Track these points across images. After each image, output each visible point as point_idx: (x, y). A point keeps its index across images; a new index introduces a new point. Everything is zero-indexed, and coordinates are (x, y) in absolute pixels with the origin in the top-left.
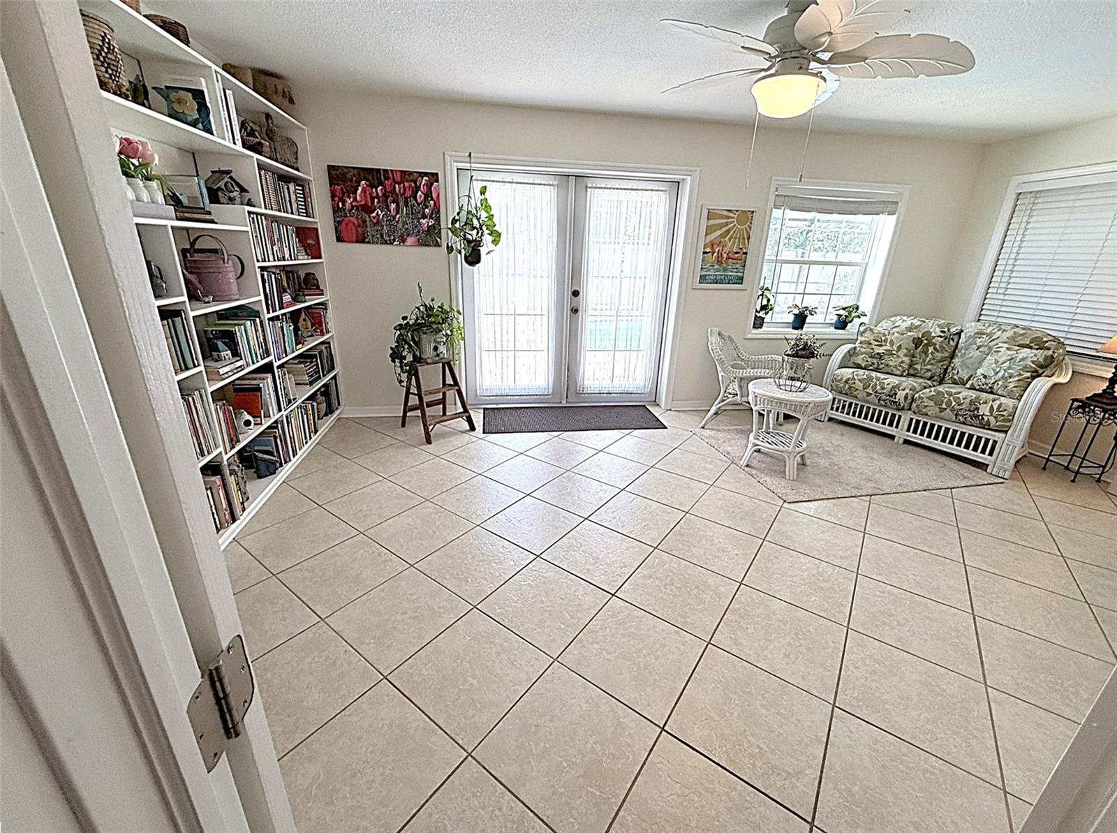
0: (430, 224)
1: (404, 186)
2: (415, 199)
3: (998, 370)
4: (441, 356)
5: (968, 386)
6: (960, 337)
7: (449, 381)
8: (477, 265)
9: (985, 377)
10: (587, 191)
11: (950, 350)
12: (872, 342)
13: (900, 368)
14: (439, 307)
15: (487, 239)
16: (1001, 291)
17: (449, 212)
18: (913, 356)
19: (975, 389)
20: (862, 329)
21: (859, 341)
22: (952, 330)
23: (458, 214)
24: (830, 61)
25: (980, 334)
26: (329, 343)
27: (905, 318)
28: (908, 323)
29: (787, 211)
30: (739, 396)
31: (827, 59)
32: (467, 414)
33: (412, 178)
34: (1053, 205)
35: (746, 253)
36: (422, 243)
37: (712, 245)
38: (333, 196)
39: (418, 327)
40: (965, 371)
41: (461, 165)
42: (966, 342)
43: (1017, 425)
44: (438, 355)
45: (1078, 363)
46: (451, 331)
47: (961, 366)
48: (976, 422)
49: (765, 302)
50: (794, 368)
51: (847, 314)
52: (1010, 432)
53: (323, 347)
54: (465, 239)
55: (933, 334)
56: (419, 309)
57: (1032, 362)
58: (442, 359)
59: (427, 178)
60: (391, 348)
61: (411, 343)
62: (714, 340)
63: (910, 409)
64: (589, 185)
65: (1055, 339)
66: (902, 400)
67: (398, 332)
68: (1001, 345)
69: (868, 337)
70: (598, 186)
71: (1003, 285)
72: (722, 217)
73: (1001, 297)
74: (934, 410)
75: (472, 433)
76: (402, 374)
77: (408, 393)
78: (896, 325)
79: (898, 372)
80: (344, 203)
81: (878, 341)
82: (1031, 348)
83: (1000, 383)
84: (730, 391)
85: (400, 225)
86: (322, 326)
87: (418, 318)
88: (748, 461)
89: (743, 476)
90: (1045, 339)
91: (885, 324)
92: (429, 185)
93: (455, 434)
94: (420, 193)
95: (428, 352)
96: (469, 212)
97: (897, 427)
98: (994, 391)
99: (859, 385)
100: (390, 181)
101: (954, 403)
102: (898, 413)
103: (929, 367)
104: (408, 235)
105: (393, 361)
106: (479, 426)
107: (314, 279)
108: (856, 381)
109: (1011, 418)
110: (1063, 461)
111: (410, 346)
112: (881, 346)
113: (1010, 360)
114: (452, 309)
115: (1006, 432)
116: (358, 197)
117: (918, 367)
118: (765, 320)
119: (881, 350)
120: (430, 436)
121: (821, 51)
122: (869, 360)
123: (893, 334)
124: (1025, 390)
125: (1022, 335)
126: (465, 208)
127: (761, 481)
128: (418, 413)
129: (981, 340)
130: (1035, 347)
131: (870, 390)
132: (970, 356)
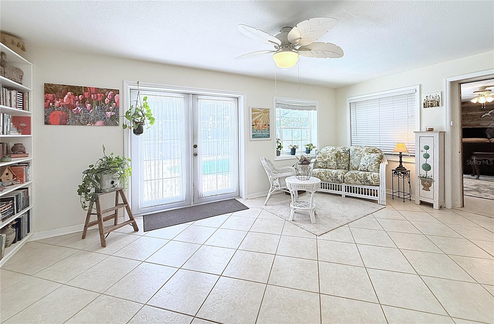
0: (112, 114)
1: (97, 95)
2: (104, 102)
3: (367, 162)
4: (116, 186)
5: (359, 170)
6: (350, 152)
7: (121, 201)
8: (141, 134)
9: (364, 166)
10: (198, 100)
11: (348, 157)
12: (322, 157)
13: (334, 166)
14: (116, 158)
15: (147, 121)
16: (355, 135)
17: (124, 108)
18: (337, 161)
19: (362, 171)
20: (317, 152)
21: (317, 157)
22: (346, 150)
23: (130, 110)
24: (299, 49)
25: (356, 150)
26: (27, 188)
27: (329, 147)
28: (331, 149)
29: (281, 109)
30: (279, 187)
31: (298, 49)
32: (133, 221)
33: (102, 91)
34: (361, 106)
35: (269, 125)
36: (106, 124)
37: (255, 122)
38: (46, 100)
39: (101, 171)
40: (356, 165)
41: (132, 87)
42: (352, 153)
43: (381, 182)
44: (114, 186)
45: (387, 157)
46: (124, 171)
47: (354, 163)
48: (368, 183)
49: (279, 145)
50: (303, 169)
51: (309, 147)
52: (380, 186)
53: (21, 192)
54: (134, 121)
55: (341, 152)
56: (102, 160)
57: (377, 158)
58: (117, 188)
59: (112, 92)
60: (79, 186)
61: (95, 181)
62: (264, 162)
63: (344, 182)
64: (199, 98)
65: (379, 149)
66: (340, 179)
67: (86, 175)
68: (364, 153)
69: (320, 155)
70: (203, 98)
71: (355, 133)
72: (258, 111)
73: (356, 137)
74: (352, 181)
75: (136, 233)
76: (86, 202)
77: (89, 214)
78: (328, 149)
79: (334, 168)
80: (54, 103)
81: (324, 156)
82: (373, 153)
83: (369, 167)
84: (275, 185)
85: (92, 115)
86: (23, 177)
87: (101, 166)
88: (293, 218)
89: (293, 226)
90: (376, 150)
91: (324, 150)
92: (113, 96)
93: (124, 236)
94: (107, 99)
95: (107, 184)
96: (137, 109)
97: (341, 190)
98: (369, 171)
99: (323, 175)
100: (88, 93)
101: (358, 177)
102: (340, 185)
103: (343, 164)
104: (98, 120)
105: (80, 194)
106: (141, 228)
107: (21, 147)
109: (379, 180)
110: (396, 194)
111: (94, 183)
112: (325, 158)
113: (369, 158)
114: (124, 158)
115: (379, 186)
116: (65, 100)
117: (339, 165)
118: (281, 152)
119: (325, 160)
120: (105, 241)
121: (297, 45)
122: (323, 164)
123: (328, 153)
124: (379, 168)
125: (369, 149)
126: (134, 107)
127: (302, 227)
128: (97, 226)
129: (357, 152)
130: (375, 153)
131: (327, 176)
132: (355, 158)
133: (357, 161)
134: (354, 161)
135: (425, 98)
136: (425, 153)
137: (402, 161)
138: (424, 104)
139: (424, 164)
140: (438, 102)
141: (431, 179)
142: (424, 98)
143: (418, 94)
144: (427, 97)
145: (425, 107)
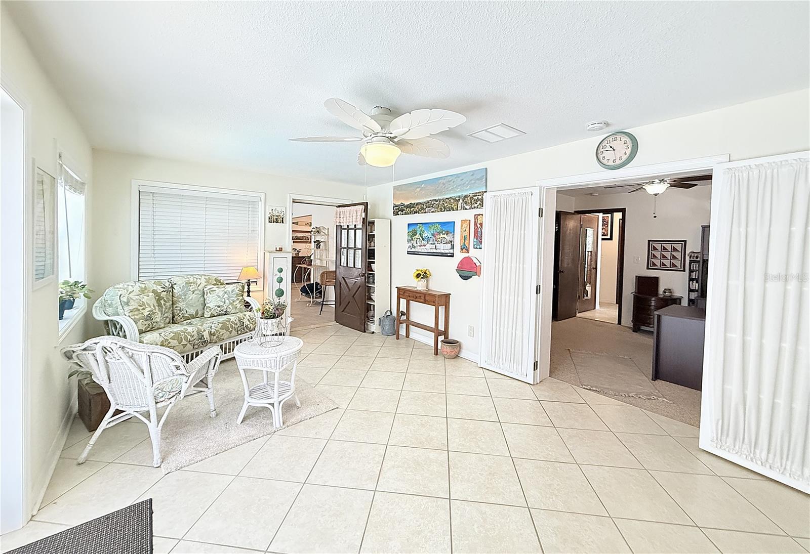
3: (223, 300)
5: (207, 316)
6: (173, 289)
9: (219, 307)
11: (171, 299)
12: (139, 308)
22: (167, 286)
25: (188, 283)
34: (167, 203)
42: (182, 290)
47: (187, 307)
48: (246, 330)
55: (159, 291)
66: (208, 338)
68: (209, 287)
73: (153, 259)
83: (231, 307)
90: (219, 279)
101: (233, 325)
108: (170, 340)
112: (144, 309)
113: (225, 293)
119: (146, 313)
122: (146, 323)
125: (209, 279)
129: (192, 287)
130: (220, 284)
131: (184, 342)
132: (190, 298)
133: (195, 304)
134: (187, 304)
135: (271, 212)
136: (279, 276)
137: (250, 291)
138: (269, 218)
139: (277, 290)
140: (282, 218)
141: (283, 305)
142: (268, 211)
143: (262, 203)
144: (272, 210)
145: (270, 222)
